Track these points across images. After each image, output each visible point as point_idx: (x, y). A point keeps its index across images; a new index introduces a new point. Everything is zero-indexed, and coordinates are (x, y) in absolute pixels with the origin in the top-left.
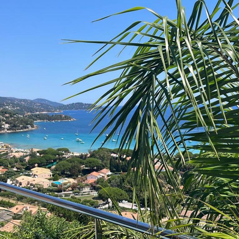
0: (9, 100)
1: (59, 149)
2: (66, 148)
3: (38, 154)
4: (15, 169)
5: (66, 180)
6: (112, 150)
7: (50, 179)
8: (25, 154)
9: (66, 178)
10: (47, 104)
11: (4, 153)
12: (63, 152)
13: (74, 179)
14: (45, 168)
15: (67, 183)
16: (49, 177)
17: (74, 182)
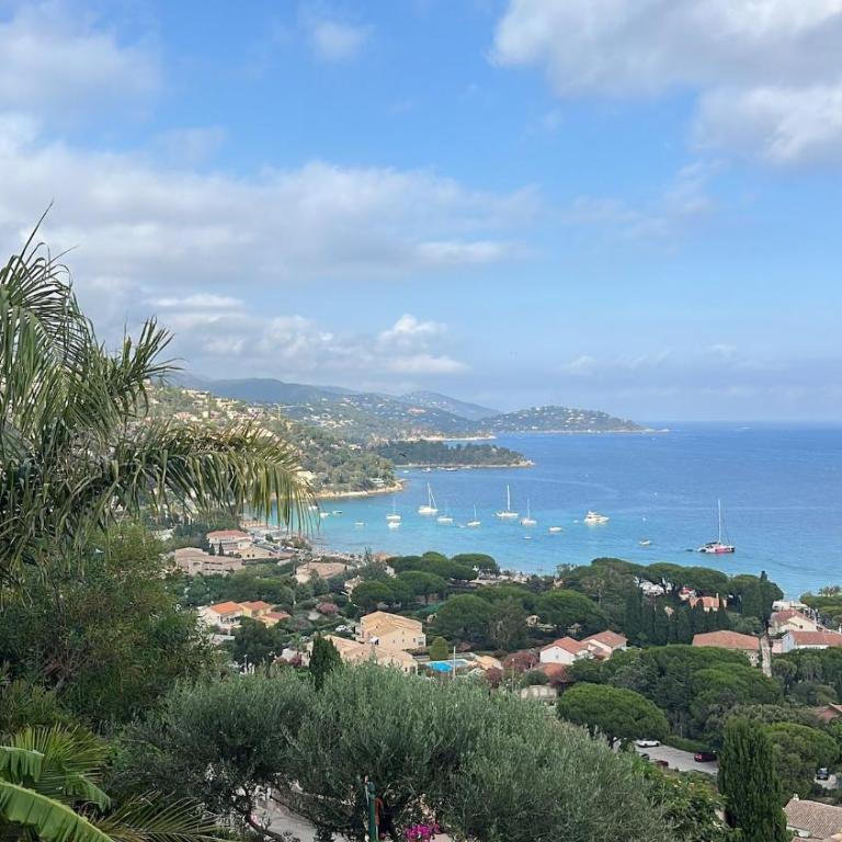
0: (325, 394)
1: (461, 555)
2: (485, 556)
3: (390, 571)
4: (314, 616)
5: (471, 659)
6: (642, 567)
7: (416, 654)
8: (350, 568)
9: (472, 654)
10: (446, 410)
11: (285, 562)
12: (476, 569)
13: (497, 657)
14: (408, 616)
15: (470, 668)
16: (415, 646)
17: (496, 665)
